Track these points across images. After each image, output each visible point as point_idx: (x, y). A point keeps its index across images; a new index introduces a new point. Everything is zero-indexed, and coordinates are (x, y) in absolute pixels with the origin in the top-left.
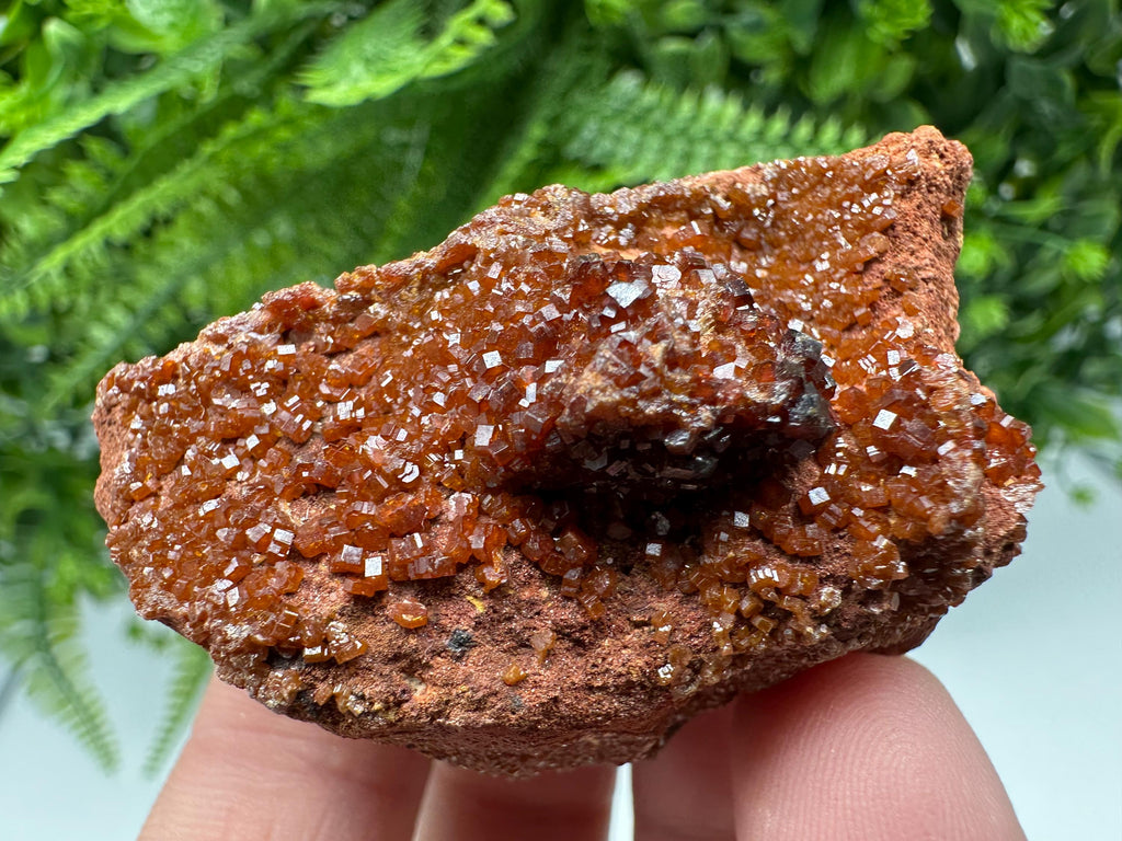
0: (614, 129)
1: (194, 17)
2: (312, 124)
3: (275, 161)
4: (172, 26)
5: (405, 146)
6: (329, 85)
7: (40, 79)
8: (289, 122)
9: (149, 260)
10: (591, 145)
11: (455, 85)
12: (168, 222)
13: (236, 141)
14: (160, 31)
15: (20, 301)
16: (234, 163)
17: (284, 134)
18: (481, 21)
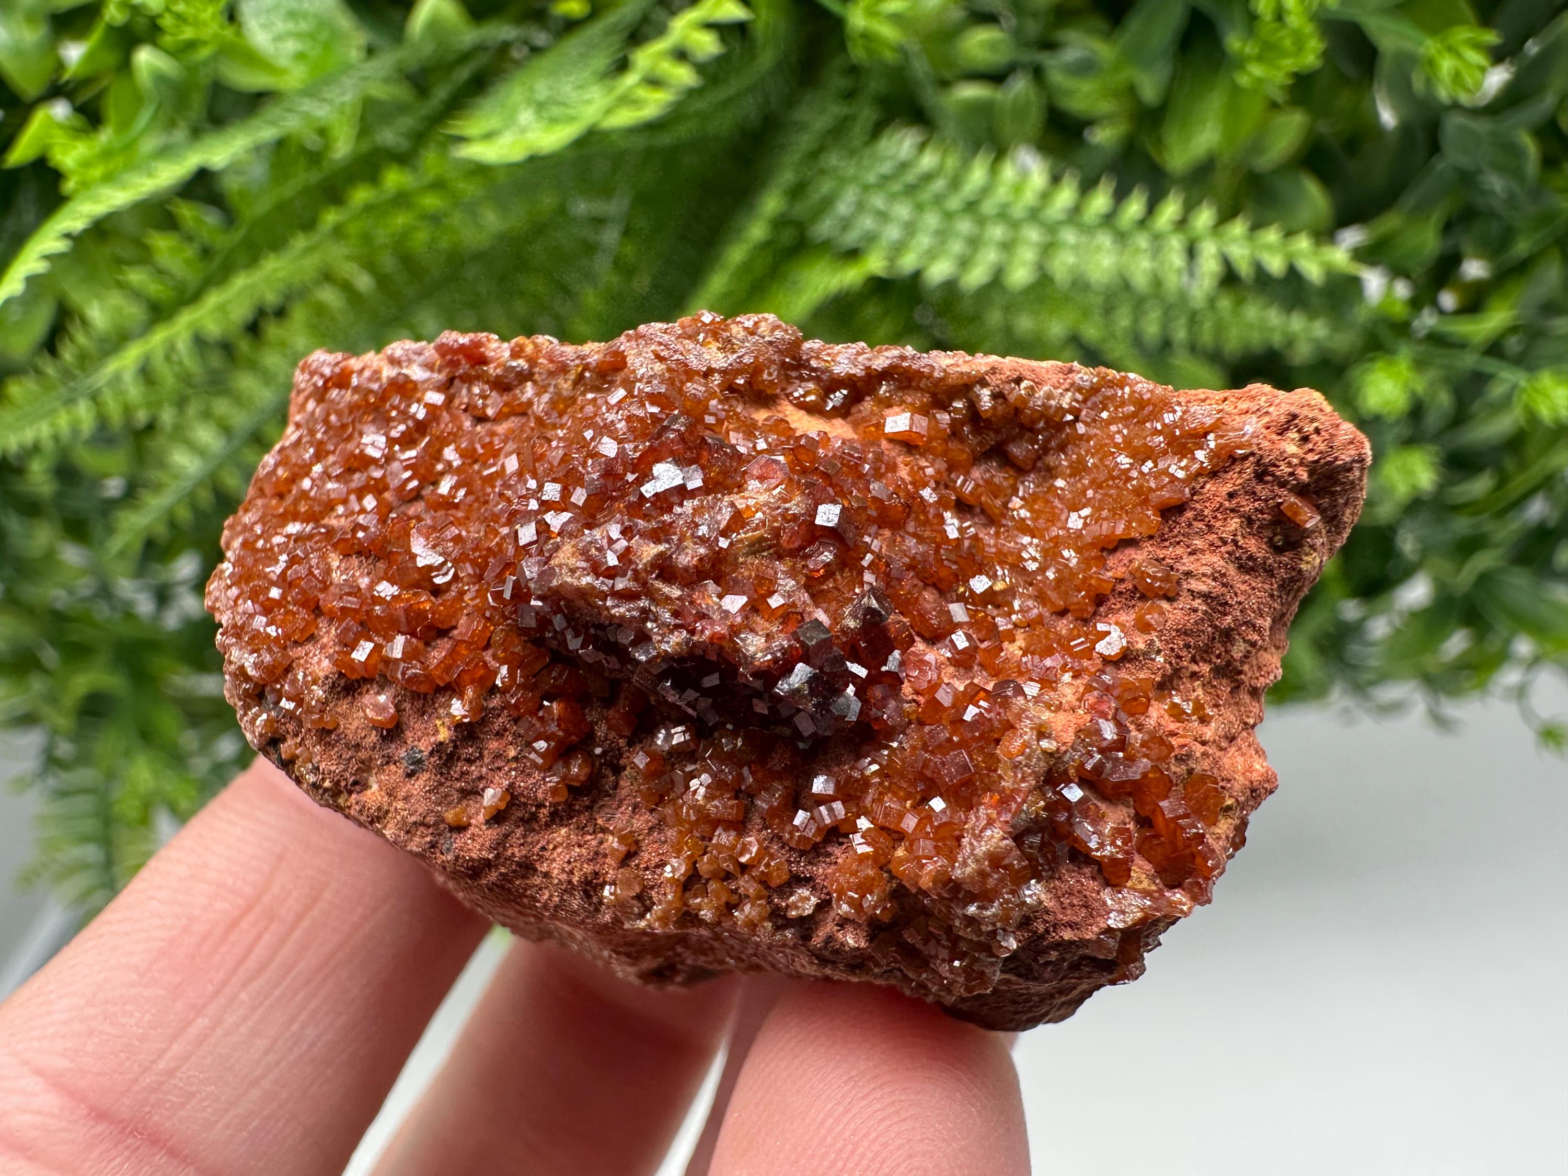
0: (878, 201)
1: (327, 47)
2: (470, 189)
3: (421, 238)
4: (300, 56)
5: (599, 222)
6: (489, 136)
7: (125, 124)
8: (438, 185)
9: (253, 366)
10: (846, 224)
11: (665, 139)
12: (281, 313)
13: (369, 209)
14: (283, 62)
15: (84, 412)
16: (367, 238)
17: (431, 202)
18: (681, 55)
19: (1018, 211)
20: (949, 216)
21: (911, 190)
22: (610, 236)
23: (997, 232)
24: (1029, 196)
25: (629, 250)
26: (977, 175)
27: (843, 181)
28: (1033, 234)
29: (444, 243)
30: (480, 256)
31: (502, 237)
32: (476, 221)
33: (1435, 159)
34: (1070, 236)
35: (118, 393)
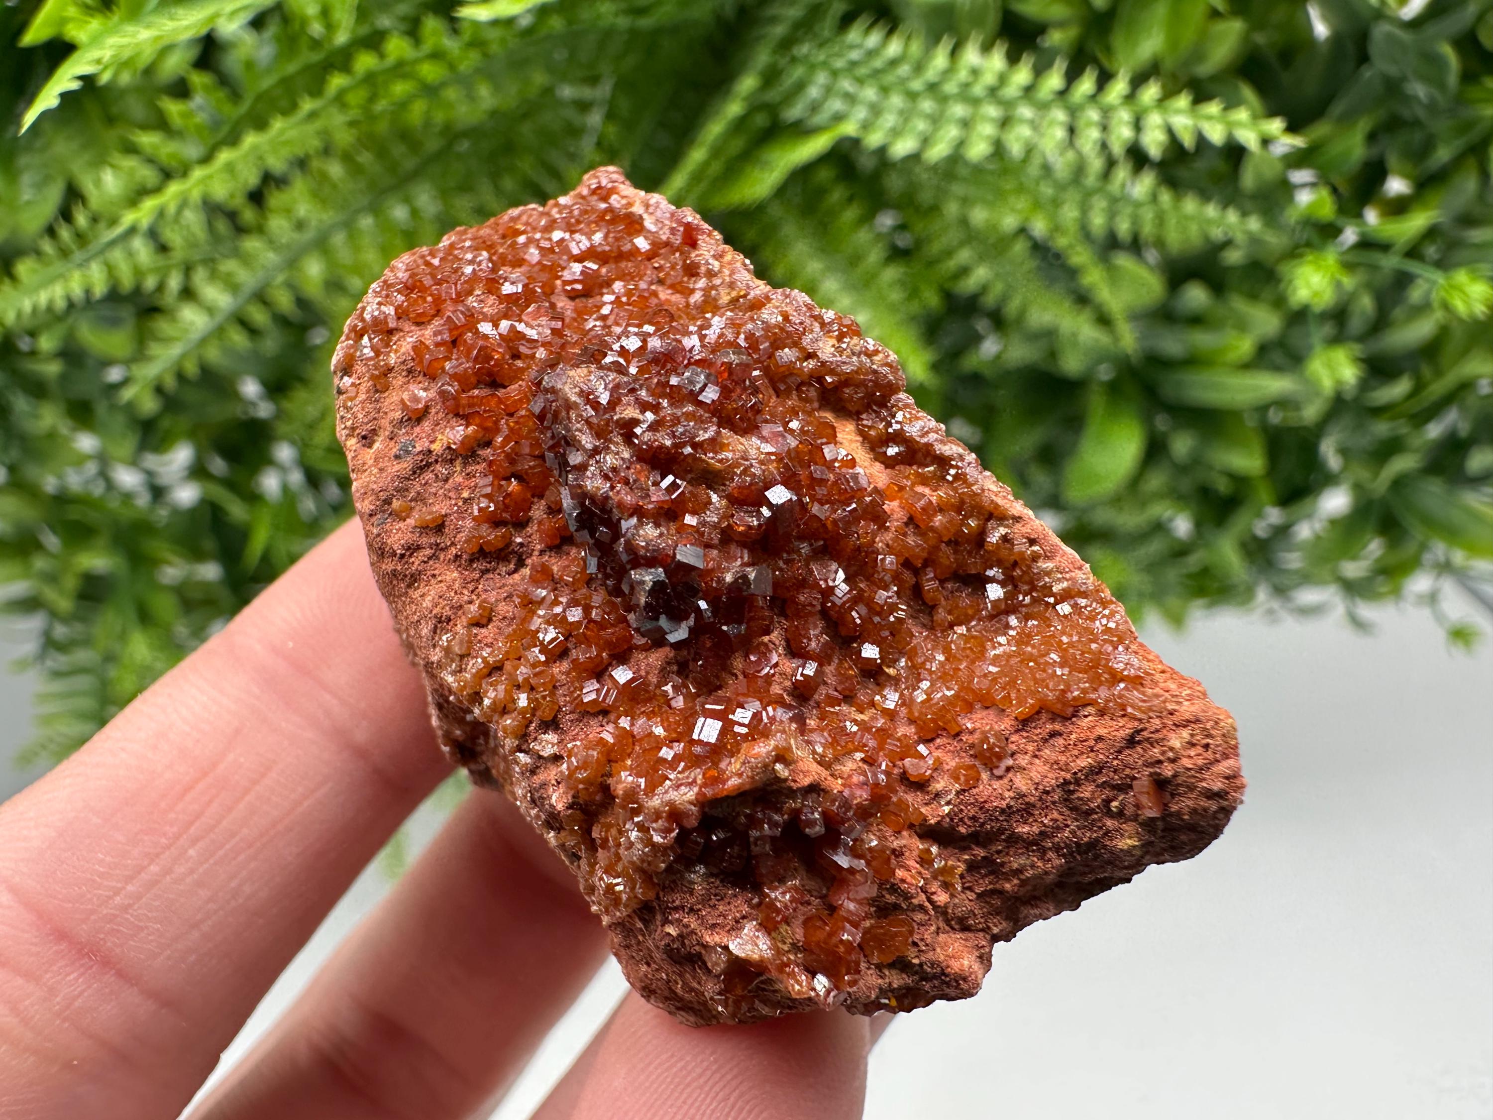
0: (846, 85)
5: (583, 105)
8: (437, 55)
9: (260, 232)
10: (816, 107)
12: (283, 181)
13: (370, 76)
15: (96, 274)
17: (430, 71)
19: (978, 90)
20: (913, 96)
22: (595, 119)
23: (959, 110)
24: (989, 78)
25: (612, 130)
26: (940, 60)
27: (813, 68)
28: (992, 111)
29: (439, 117)
30: (473, 133)
31: (494, 113)
32: (471, 97)
33: (1364, 67)
34: (1025, 111)
35: (130, 254)
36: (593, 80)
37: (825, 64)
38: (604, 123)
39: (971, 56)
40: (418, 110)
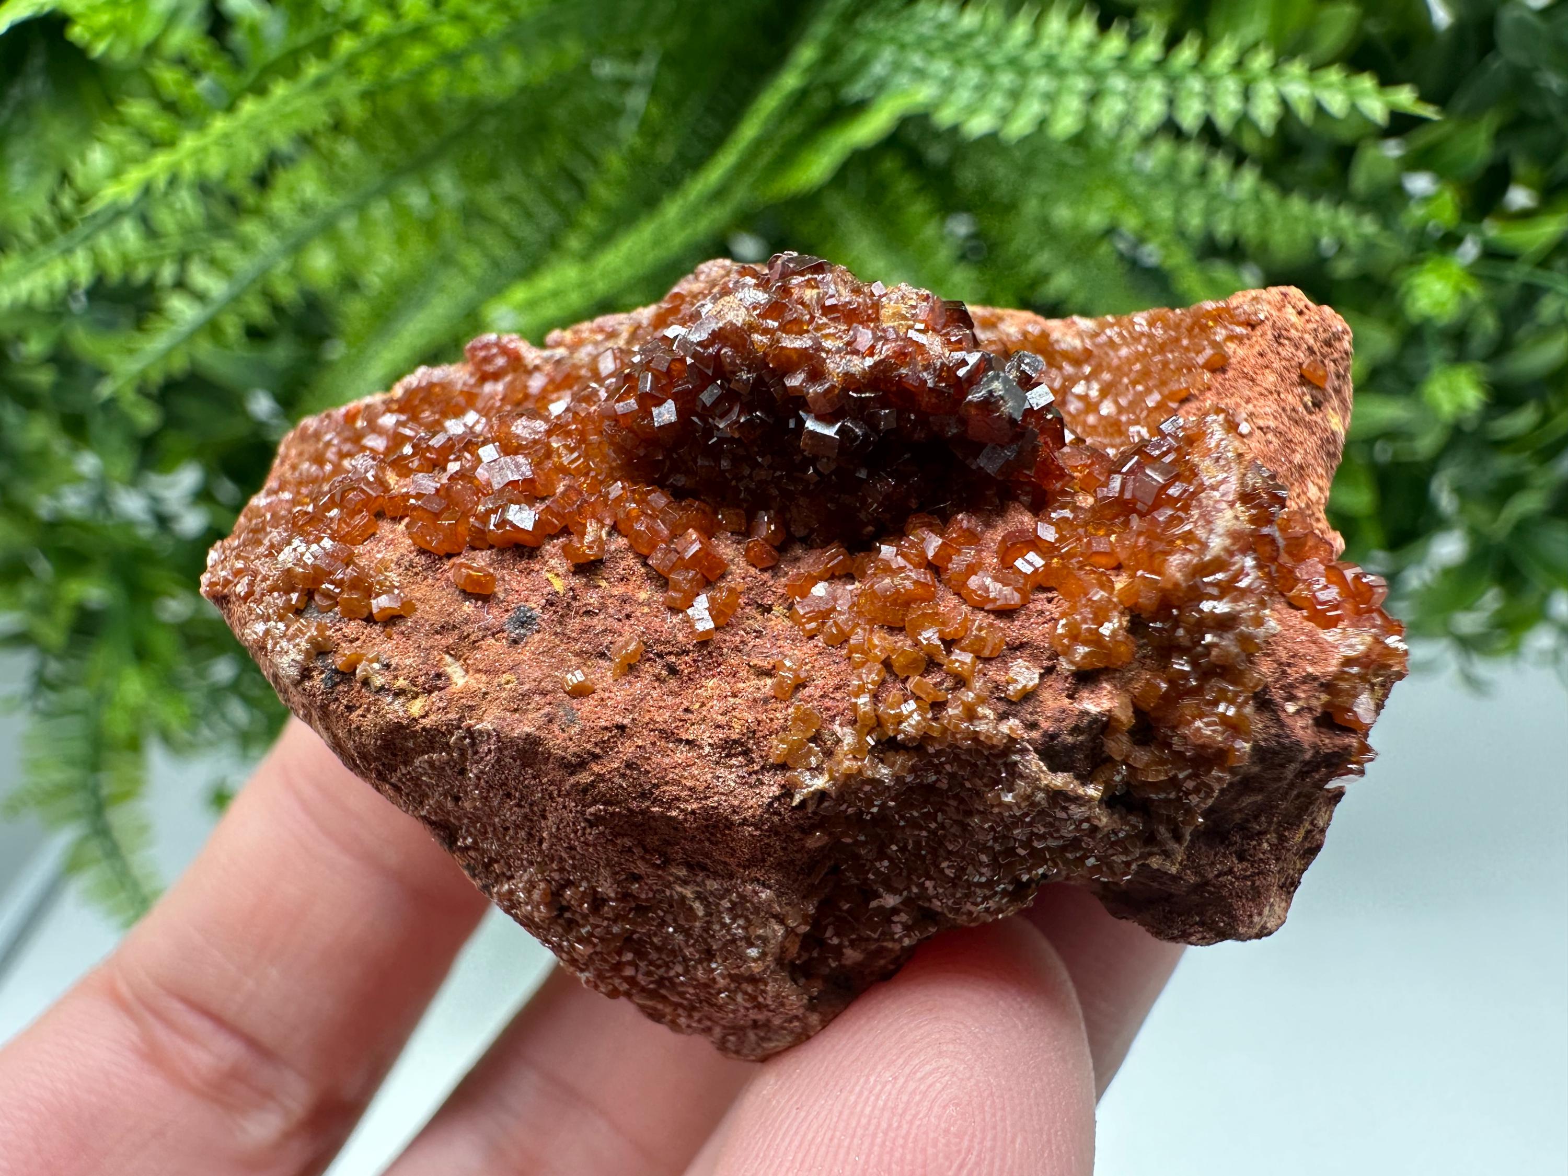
0: (915, 59)
5: (624, 84)
9: (259, 213)
19: (1065, 61)
20: (990, 70)
21: (950, 47)
22: (637, 99)
23: (1042, 83)
24: (1077, 48)
25: (657, 111)
26: (1020, 30)
27: (879, 42)
28: (1080, 83)
29: (464, 91)
30: (501, 110)
31: (524, 89)
32: (496, 67)
33: (1489, 57)
34: (1118, 83)
35: (117, 241)
36: (635, 56)
37: (892, 40)
38: (648, 103)
39: (1055, 24)
40: (439, 81)
